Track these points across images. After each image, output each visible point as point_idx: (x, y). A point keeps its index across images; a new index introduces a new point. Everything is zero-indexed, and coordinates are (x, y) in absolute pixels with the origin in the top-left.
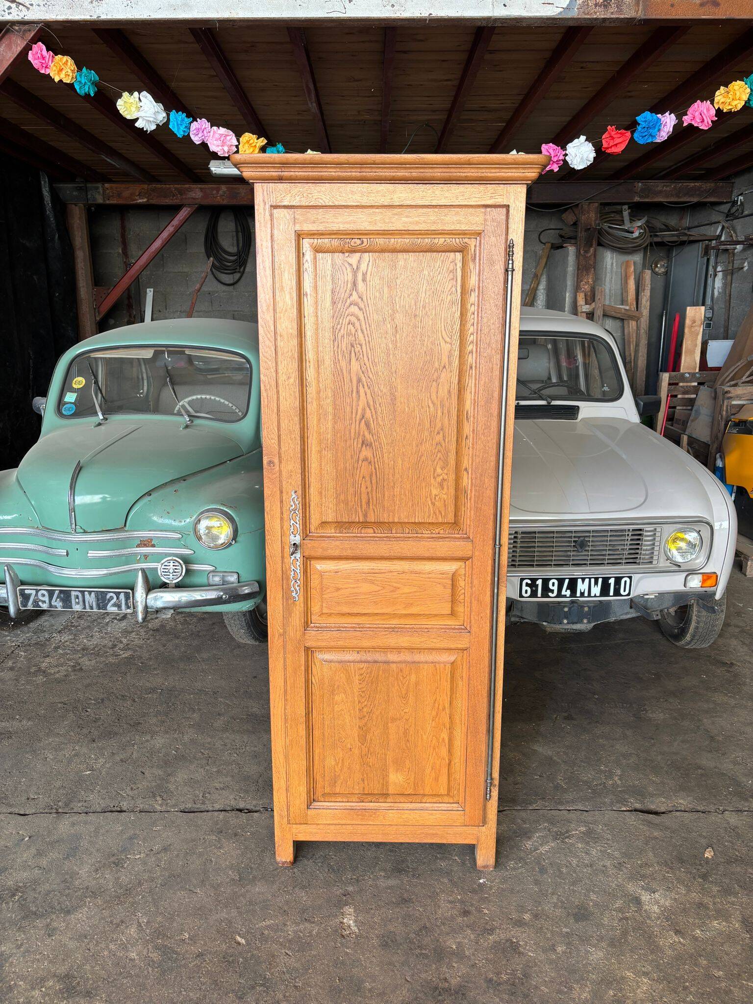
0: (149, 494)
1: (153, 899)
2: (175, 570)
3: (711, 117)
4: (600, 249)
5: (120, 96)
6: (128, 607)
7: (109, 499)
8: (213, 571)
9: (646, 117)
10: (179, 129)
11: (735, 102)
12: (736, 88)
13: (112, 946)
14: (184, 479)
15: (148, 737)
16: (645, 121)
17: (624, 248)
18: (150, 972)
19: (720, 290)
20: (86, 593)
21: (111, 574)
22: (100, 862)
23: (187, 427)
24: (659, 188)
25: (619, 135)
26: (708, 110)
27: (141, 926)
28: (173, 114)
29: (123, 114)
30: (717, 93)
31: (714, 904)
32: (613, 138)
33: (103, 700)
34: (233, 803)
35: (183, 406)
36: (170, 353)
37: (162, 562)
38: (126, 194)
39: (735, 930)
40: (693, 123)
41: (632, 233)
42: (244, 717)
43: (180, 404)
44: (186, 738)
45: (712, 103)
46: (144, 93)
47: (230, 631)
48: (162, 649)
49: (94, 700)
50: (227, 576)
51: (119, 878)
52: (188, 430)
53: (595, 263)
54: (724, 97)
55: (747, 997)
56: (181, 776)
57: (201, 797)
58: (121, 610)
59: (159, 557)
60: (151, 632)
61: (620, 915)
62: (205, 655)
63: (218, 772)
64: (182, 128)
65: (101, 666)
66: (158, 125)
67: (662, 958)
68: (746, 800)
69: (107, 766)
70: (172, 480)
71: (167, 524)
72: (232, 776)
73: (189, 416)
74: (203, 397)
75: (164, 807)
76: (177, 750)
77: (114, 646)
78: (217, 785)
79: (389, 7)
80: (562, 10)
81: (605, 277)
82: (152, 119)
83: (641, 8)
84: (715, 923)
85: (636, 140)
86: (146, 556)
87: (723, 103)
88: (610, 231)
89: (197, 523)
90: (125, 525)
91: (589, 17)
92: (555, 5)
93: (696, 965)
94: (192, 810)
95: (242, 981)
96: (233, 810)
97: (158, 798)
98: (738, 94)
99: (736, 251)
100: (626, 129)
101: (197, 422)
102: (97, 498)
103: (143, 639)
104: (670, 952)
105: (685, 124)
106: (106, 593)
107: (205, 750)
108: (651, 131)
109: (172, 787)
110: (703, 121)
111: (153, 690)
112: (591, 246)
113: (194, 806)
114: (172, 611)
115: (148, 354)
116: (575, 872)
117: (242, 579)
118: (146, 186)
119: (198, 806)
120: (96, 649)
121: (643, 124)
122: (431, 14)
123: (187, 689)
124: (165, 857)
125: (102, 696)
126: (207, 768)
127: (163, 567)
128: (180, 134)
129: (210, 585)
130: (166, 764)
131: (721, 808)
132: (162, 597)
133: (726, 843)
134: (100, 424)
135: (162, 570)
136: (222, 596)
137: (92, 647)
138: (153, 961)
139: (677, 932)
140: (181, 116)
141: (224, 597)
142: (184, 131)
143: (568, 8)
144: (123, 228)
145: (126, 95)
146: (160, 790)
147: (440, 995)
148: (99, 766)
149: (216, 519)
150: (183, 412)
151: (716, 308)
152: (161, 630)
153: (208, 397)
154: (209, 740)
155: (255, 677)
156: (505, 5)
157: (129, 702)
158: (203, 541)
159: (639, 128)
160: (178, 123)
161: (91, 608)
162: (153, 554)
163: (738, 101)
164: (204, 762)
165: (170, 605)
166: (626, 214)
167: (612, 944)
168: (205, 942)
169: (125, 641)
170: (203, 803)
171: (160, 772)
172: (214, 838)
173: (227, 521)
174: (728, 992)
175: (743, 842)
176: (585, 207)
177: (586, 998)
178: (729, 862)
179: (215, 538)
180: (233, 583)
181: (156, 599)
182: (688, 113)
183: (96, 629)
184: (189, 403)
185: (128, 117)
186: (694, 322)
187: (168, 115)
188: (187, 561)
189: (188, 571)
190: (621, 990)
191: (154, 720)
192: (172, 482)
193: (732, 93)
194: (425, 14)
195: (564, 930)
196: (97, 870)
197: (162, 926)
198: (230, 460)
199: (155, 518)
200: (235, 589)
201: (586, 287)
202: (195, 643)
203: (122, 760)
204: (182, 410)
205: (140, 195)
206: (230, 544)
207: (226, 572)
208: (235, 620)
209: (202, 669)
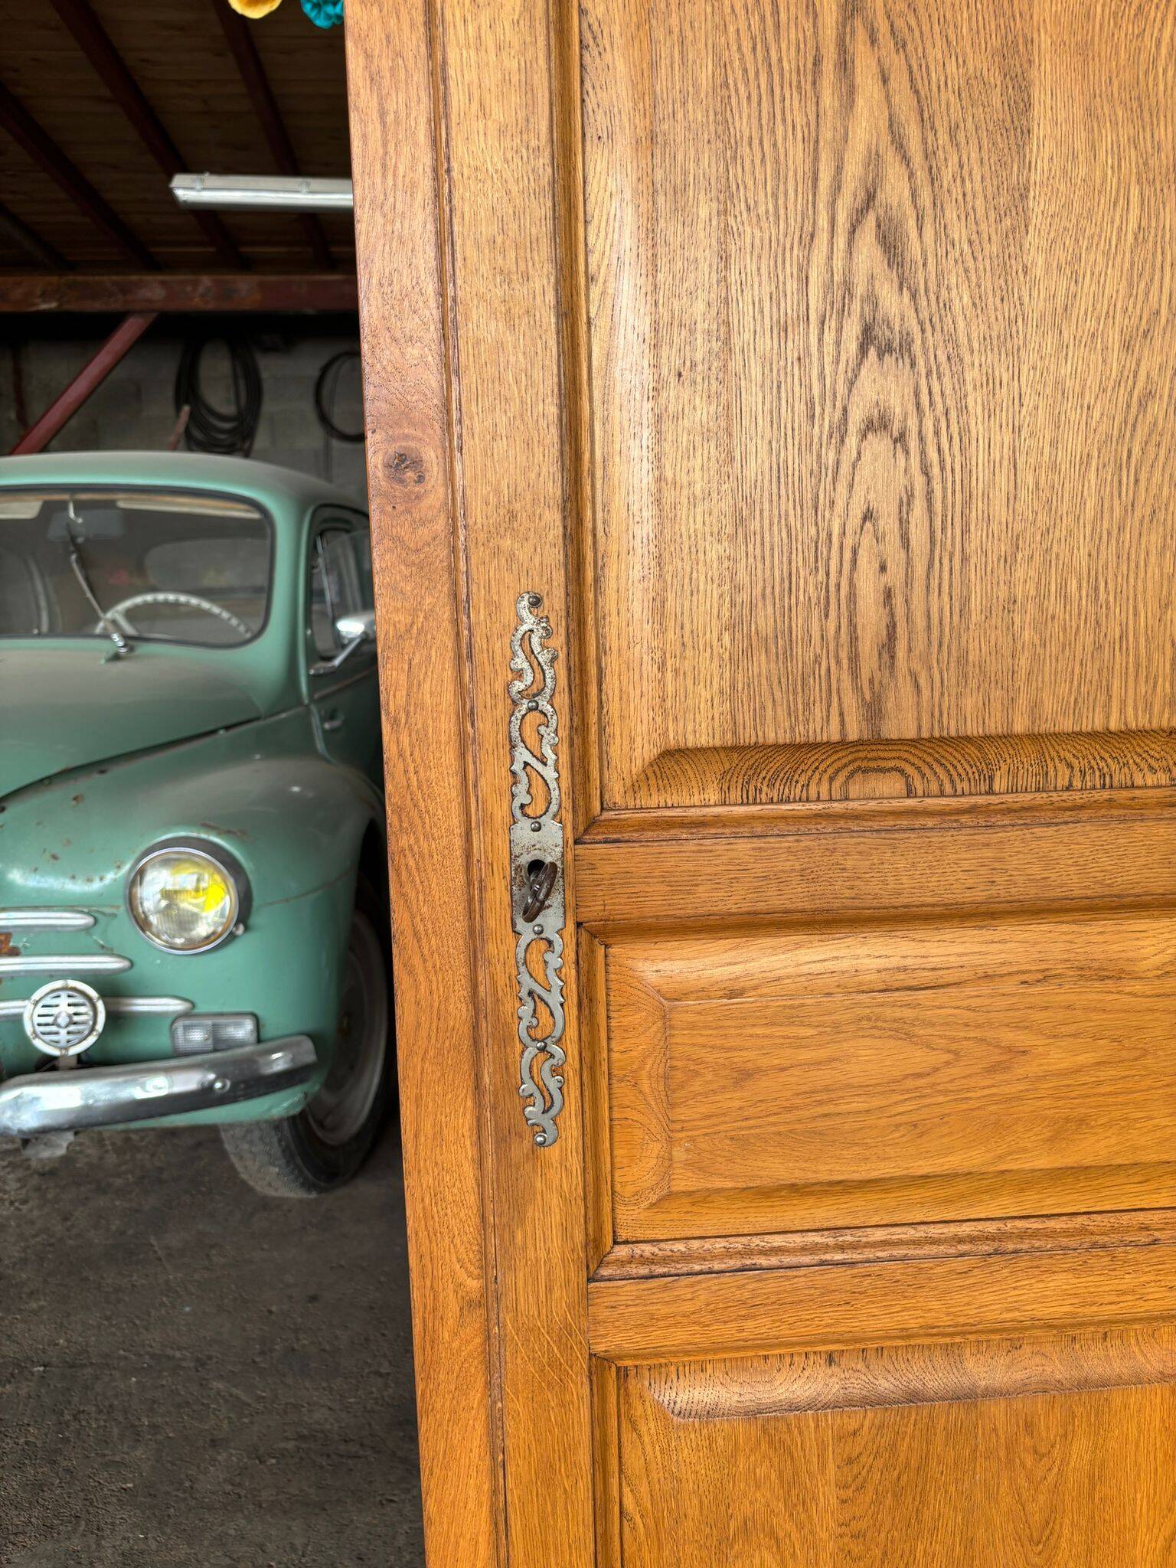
2: (76, 1019)
8: (186, 1015)
14: (99, 766)
35: (114, 622)
36: (80, 507)
37: (36, 996)
38: (18, 293)
42: (291, 1445)
43: (108, 616)
47: (241, 1169)
48: (59, 1228)
50: (227, 1025)
52: (120, 664)
59: (27, 984)
60: (35, 1181)
62: (175, 1239)
70: (66, 771)
71: (52, 890)
73: (127, 638)
74: (160, 596)
89: (134, 882)
101: (142, 648)
103: (12, 1203)
111: (20, 1369)
114: (70, 1137)
115: (29, 511)
117: (269, 1031)
118: (54, 279)
123: (120, 1358)
127: (40, 1010)
129: (178, 1054)
132: (37, 1099)
135: (37, 1020)
136: (212, 1083)
141: (218, 1085)
144: (18, 372)
149: (190, 869)
150: (113, 632)
153: (171, 598)
155: (314, 1299)
158: (154, 930)
162: (11, 976)
165: (61, 1120)
173: (219, 872)
179: (186, 922)
180: (241, 1044)
181: (20, 1104)
184: (127, 615)
188: (111, 988)
189: (113, 1018)
192: (67, 775)
198: (227, 728)
199: (15, 875)
200: (250, 1060)
202: (150, 1203)
204: (111, 628)
205: (45, 296)
206: (232, 937)
207: (221, 1015)
208: (251, 1143)
209: (167, 1282)
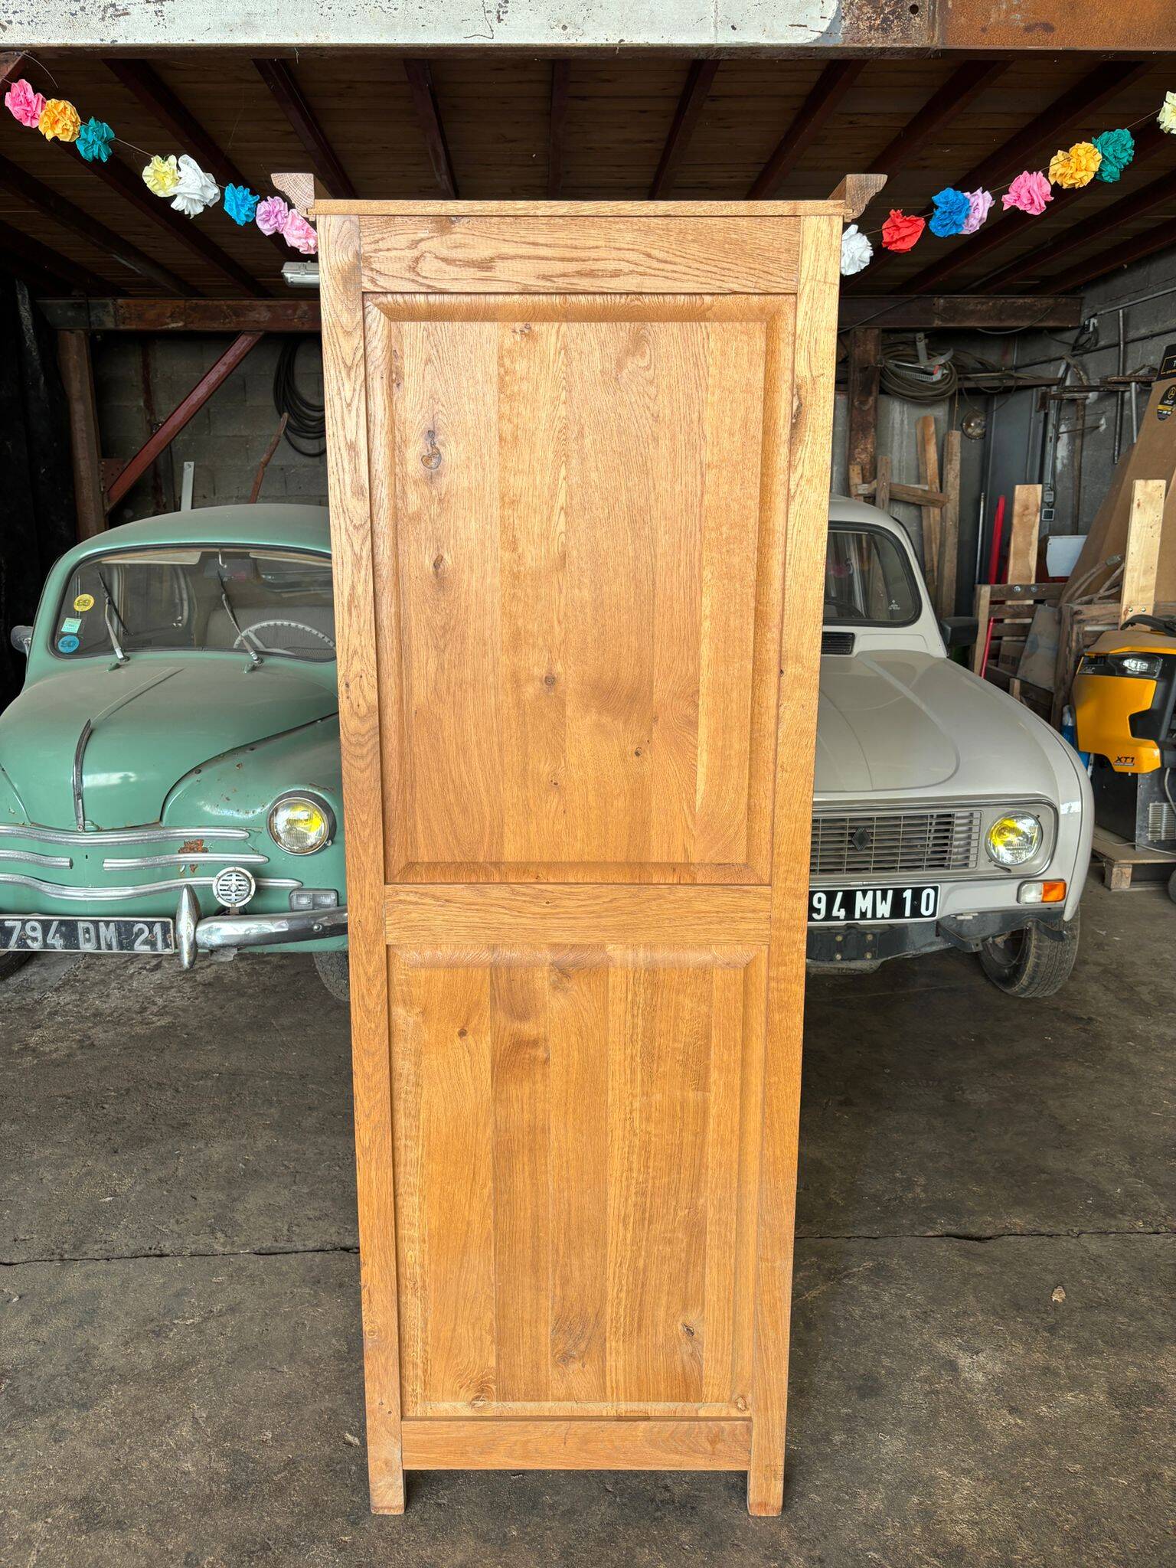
0: (197, 770)
1: (216, 1383)
2: (240, 888)
3: (1044, 196)
4: (884, 398)
5: (148, 162)
6: (167, 946)
7: (132, 780)
8: (298, 889)
9: (945, 197)
10: (239, 212)
11: (1079, 175)
12: (1081, 152)
13: (154, 1454)
14: (251, 746)
15: (201, 1145)
16: (947, 203)
17: (920, 397)
18: (215, 1489)
19: (1065, 461)
20: (101, 924)
21: (139, 895)
22: (131, 1331)
23: (254, 669)
24: (971, 307)
25: (907, 224)
26: (1040, 186)
27: (197, 1423)
28: (229, 189)
29: (152, 189)
30: (1053, 160)
31: (1067, 1368)
32: (898, 228)
33: (128, 1091)
34: (335, 1239)
35: (247, 638)
36: (225, 556)
37: (219, 875)
38: (151, 314)
39: (1098, 1404)
40: (1018, 205)
41: (931, 374)
43: (244, 634)
44: (260, 1145)
45: (1046, 175)
46: (186, 158)
47: (325, 981)
48: (218, 1013)
49: (114, 1091)
50: (321, 896)
51: (161, 1354)
52: (255, 673)
53: (876, 419)
54: (1063, 166)
55: (1117, 1499)
56: (254, 1200)
57: (285, 1232)
58: (156, 950)
59: (213, 868)
60: (201, 988)
61: (927, 1387)
62: (286, 1021)
63: (311, 1193)
64: (244, 211)
65: (124, 1040)
66: (206, 207)
67: (990, 1448)
68: (1114, 1216)
69: (138, 1188)
70: (233, 750)
71: (227, 817)
72: (333, 1200)
73: (258, 652)
74: (279, 623)
75: (229, 1247)
76: (246, 1162)
77: (144, 1009)
78: (311, 1214)
79: (559, 30)
80: (819, 35)
81: (892, 441)
82: (197, 197)
83: (937, 33)
84: (1069, 1396)
85: (933, 230)
86: (193, 867)
87: (1061, 175)
88: (898, 371)
89: (272, 815)
90: (161, 819)
91: (859, 45)
92: (809, 28)
93: (1042, 1457)
94: (272, 1250)
95: (356, 1499)
96: (336, 1249)
97: (219, 1235)
98: (1084, 162)
99: (1088, 401)
100: (919, 215)
101: (270, 661)
102: (114, 778)
103: (189, 999)
104: (1002, 1440)
105: (1006, 207)
106: (132, 924)
107: (289, 1161)
108: (955, 217)
109: (240, 1218)
110: (1032, 202)
111: (206, 1075)
112: (870, 394)
113: (275, 1244)
114: (235, 951)
115: (192, 558)
116: (858, 1326)
117: (343, 901)
118: (181, 303)
119: (281, 1245)
120: (115, 1015)
121: (943, 207)
122: (622, 40)
123: (259, 1072)
124: (232, 1321)
125: (126, 1085)
126: (294, 1188)
127: (221, 882)
128: (241, 220)
129: (293, 910)
130: (230, 1183)
131: (1076, 1229)
132: (219, 929)
133: (1084, 1281)
134: (118, 666)
135: (219, 887)
136: (313, 926)
137: (109, 1011)
138: (217, 1473)
139: (1013, 1410)
140: (243, 192)
141: (316, 928)
142: (247, 216)
143: (828, 33)
144: (146, 367)
145: (156, 160)
146: (222, 1222)
147: (657, 1510)
148: (124, 1189)
149: (302, 808)
150: (248, 647)
151: (1059, 488)
152: (215, 984)
153: (286, 623)
154: (296, 1146)
156: (734, 28)
157: (168, 1093)
158: (282, 841)
159: (937, 213)
160: (238, 203)
161: (110, 947)
162: (204, 863)
163: (1084, 173)
164: (289, 1179)
165: (232, 941)
166: (921, 345)
167: (915, 1429)
168: (298, 1443)
169: (160, 1001)
170: (289, 1240)
171: (221, 1196)
172: (307, 1290)
173: (319, 811)
174: (1088, 1494)
175: (1109, 1278)
176: (860, 334)
177: (878, 1508)
178: (1088, 1307)
179: (301, 837)
180: (328, 906)
181: (210, 932)
182: (1010, 190)
183: (114, 985)
184: (257, 633)
185: (161, 194)
186: (1026, 508)
187: (222, 191)
188: (258, 873)
189: (259, 888)
190: (930, 1495)
191: (210, 1119)
192: (233, 751)
193: (1074, 160)
194: (614, 40)
195: (844, 1411)
196: (128, 1343)
197: (230, 1422)
198: (322, 719)
199: (207, 808)
200: (333, 915)
201: (863, 456)
202: (270, 1002)
203: (160, 1180)
204: (246, 644)
205: (173, 317)
206: (325, 846)
207: (318, 890)
208: (332, 965)
209: (282, 1041)
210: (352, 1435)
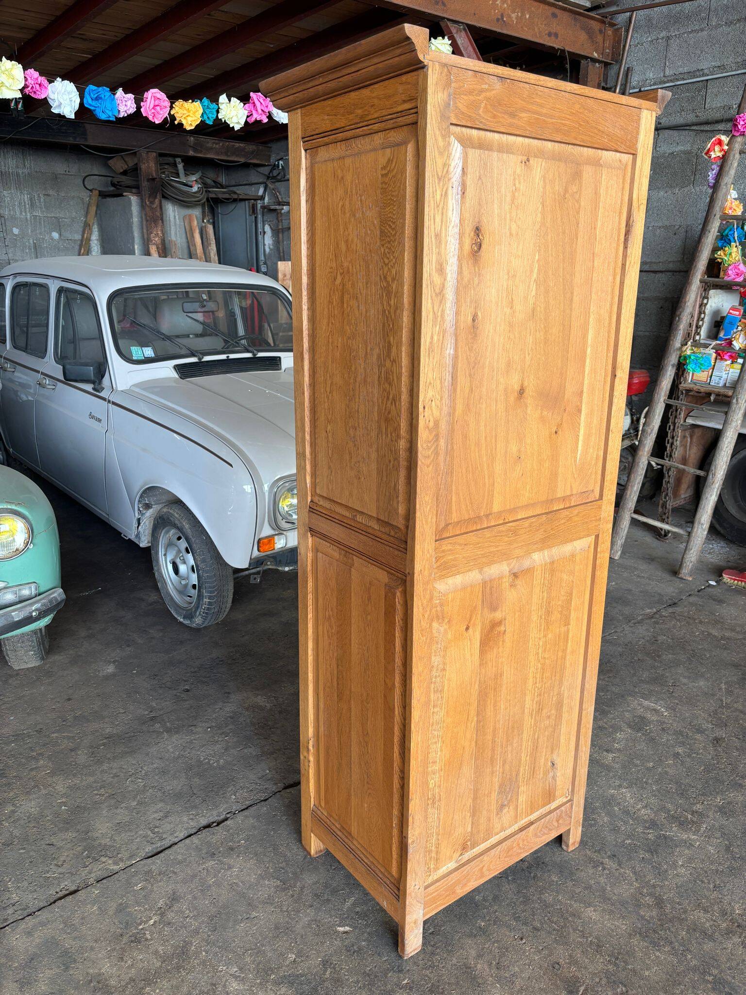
1: (220, 947)
4: (164, 202)
15: (9, 808)
17: (184, 202)
19: (271, 247)
22: (113, 950)
24: (209, 145)
27: (237, 976)
34: (192, 824)
41: (191, 187)
42: (105, 741)
44: (59, 788)
50: (19, 590)
51: (157, 952)
53: (162, 214)
56: (103, 826)
57: (152, 835)
72: (162, 801)
75: (121, 863)
76: (63, 804)
78: (156, 816)
81: (170, 230)
88: (169, 182)
94: (157, 850)
96: (201, 830)
97: (103, 859)
99: (283, 211)
109: (105, 841)
112: (155, 197)
113: (154, 846)
119: (159, 844)
124: (183, 906)
141: (34, 613)
151: (268, 262)
154: (91, 779)
155: (69, 699)
164: (112, 802)
166: (180, 167)
170: (161, 839)
171: (72, 834)
172: (213, 862)
173: (19, 521)
176: (144, 155)
186: (285, 276)
196: (121, 958)
197: (259, 963)
201: (156, 239)
207: (21, 585)
210: (342, 927)
